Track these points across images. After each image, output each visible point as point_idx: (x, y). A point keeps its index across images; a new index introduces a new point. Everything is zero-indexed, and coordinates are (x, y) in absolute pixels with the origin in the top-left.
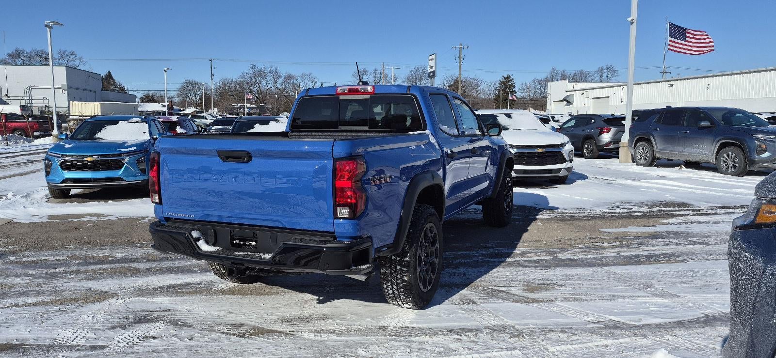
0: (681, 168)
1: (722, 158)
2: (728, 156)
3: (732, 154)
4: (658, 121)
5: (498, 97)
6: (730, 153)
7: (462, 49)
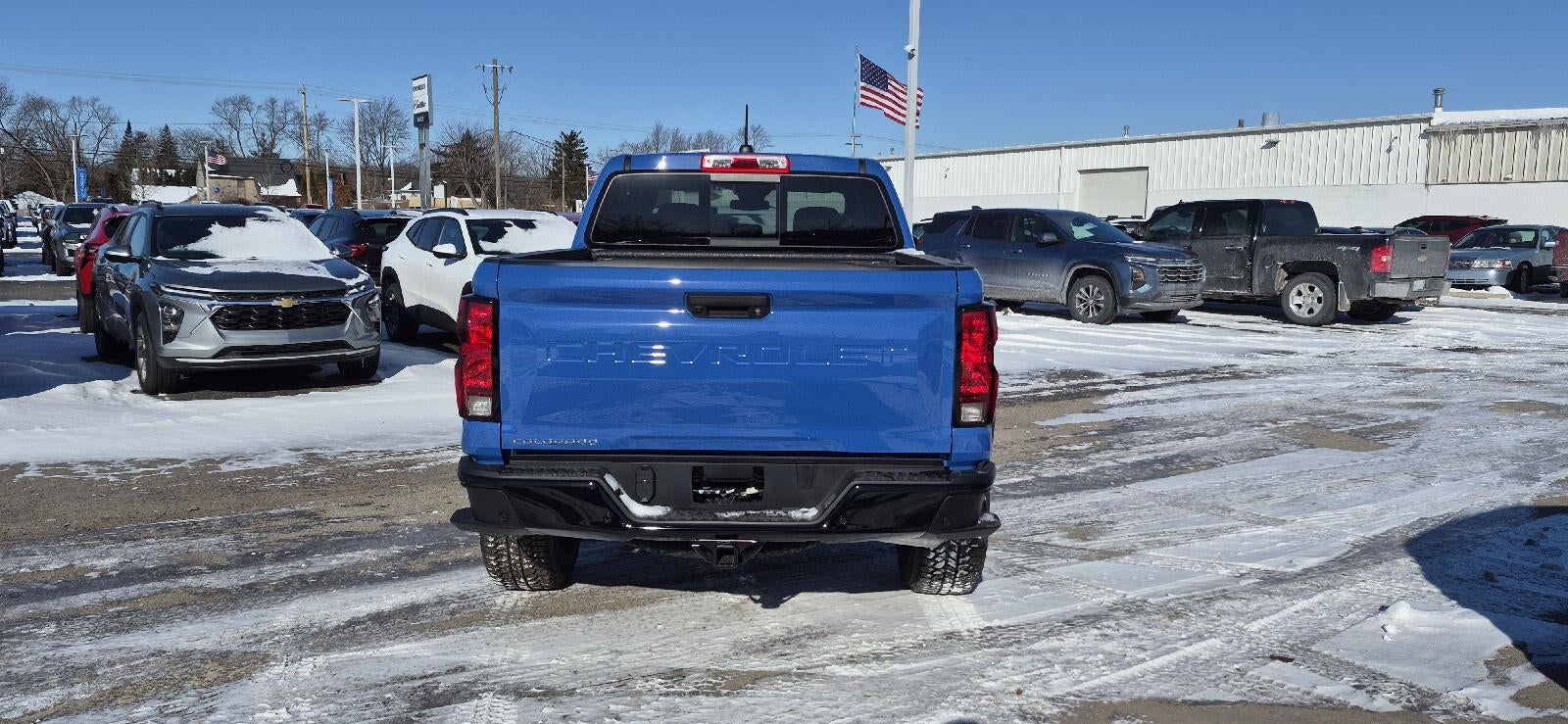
0: (1006, 313)
1: (1078, 295)
2: (1087, 291)
3: (1094, 289)
4: (967, 232)
5: (555, 175)
6: (1091, 286)
7: (499, 72)
